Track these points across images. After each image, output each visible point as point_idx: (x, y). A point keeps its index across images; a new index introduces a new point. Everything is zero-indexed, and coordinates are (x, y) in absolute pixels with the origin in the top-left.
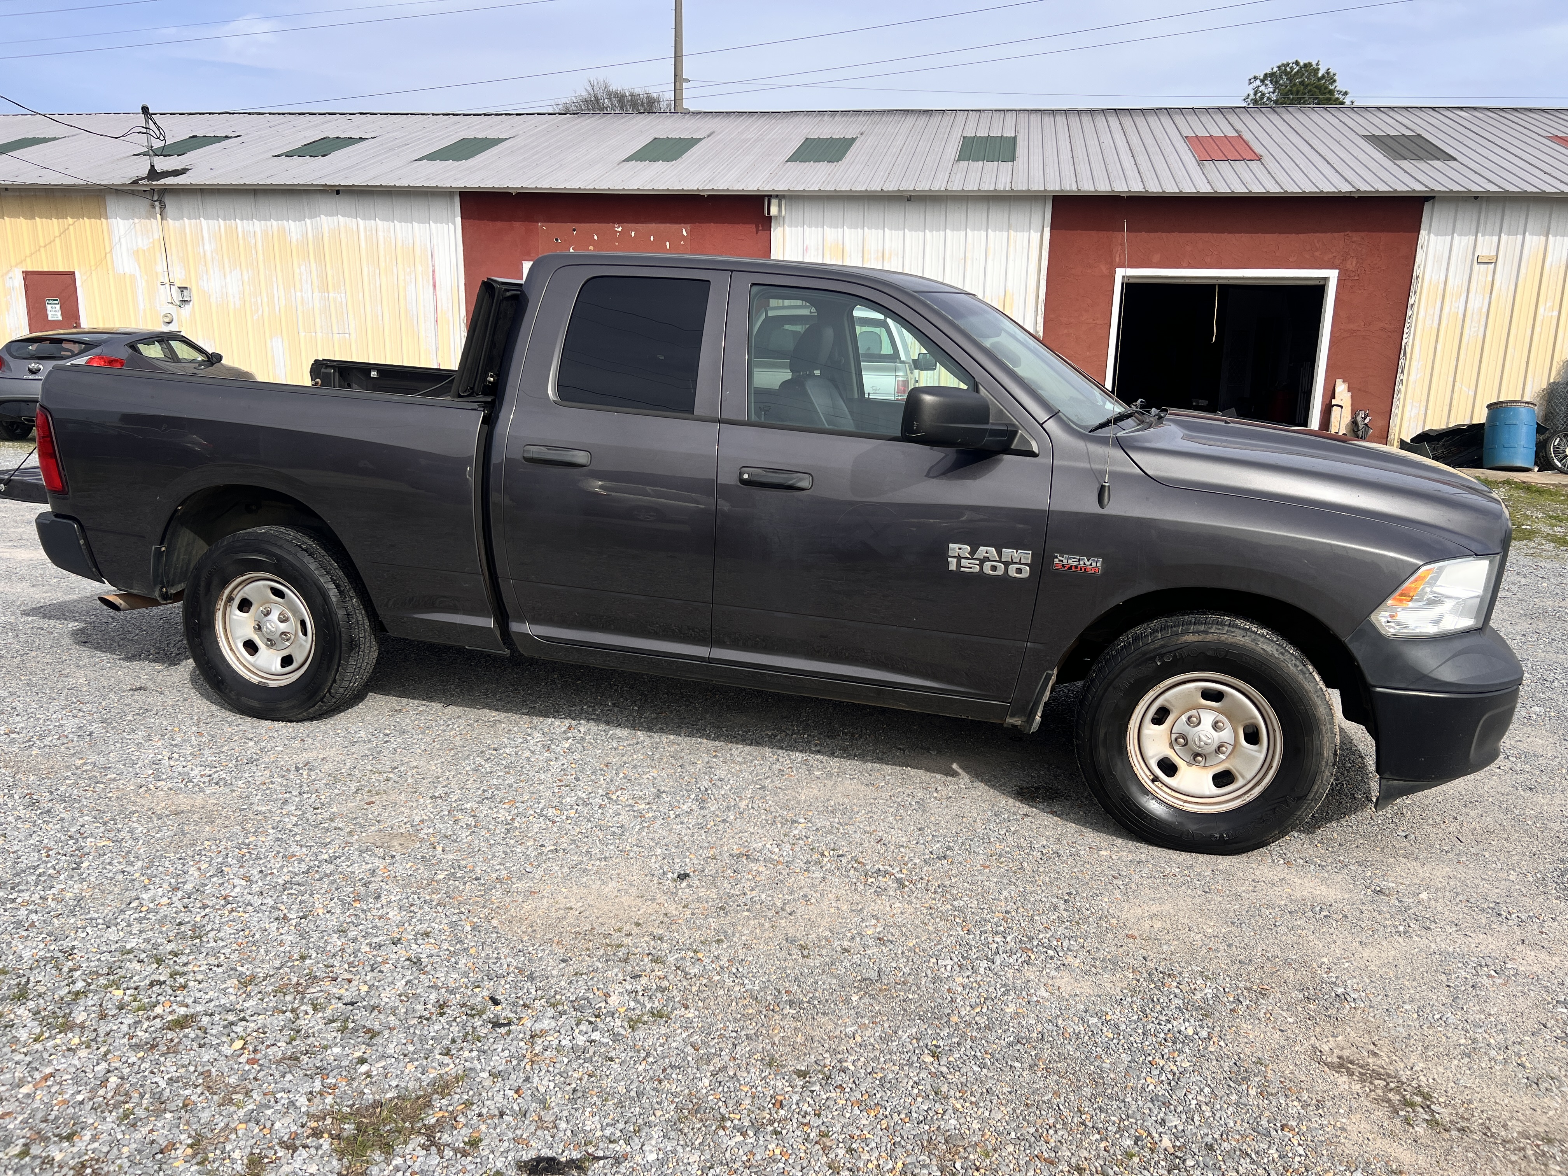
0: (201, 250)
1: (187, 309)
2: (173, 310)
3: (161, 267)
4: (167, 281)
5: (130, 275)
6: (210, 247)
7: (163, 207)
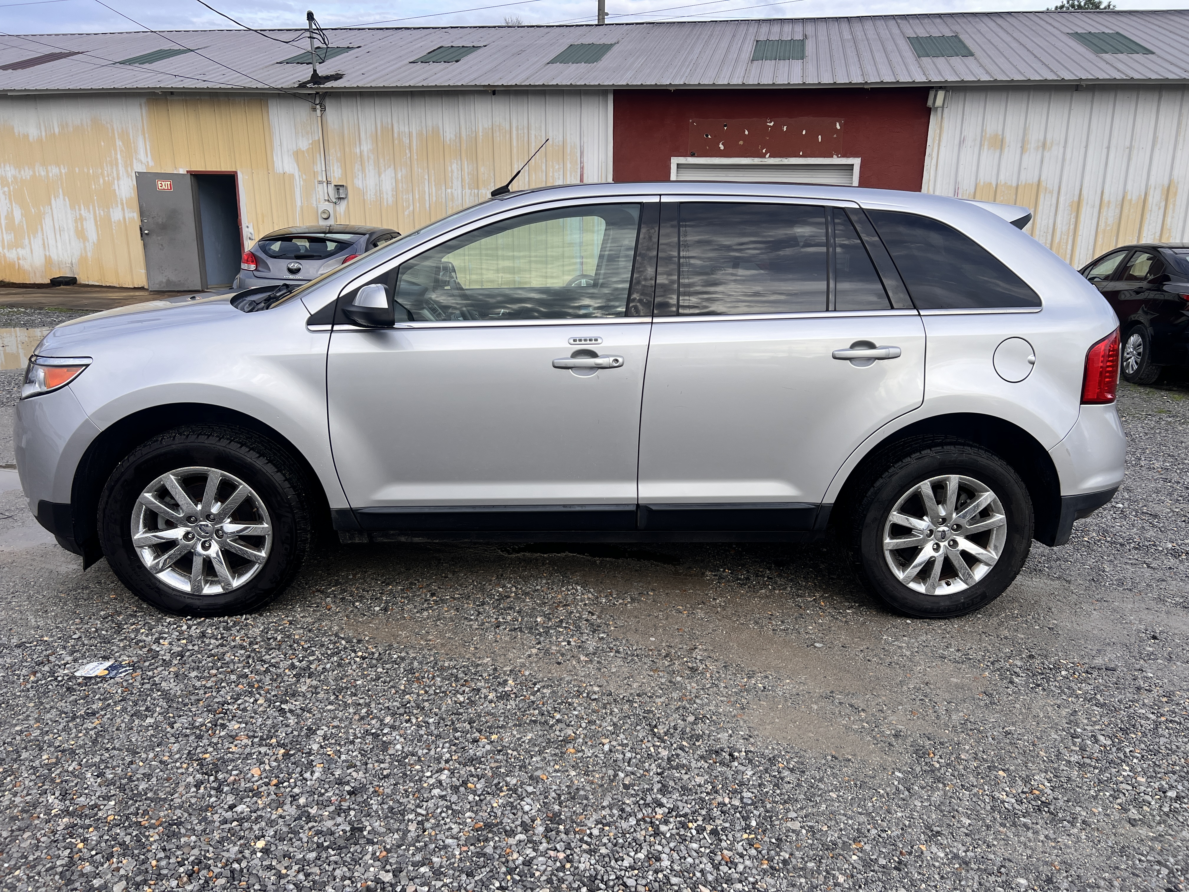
0: (358, 151)
1: (343, 204)
2: (329, 207)
3: (319, 167)
4: (325, 179)
5: (289, 175)
6: (366, 147)
7: (323, 110)
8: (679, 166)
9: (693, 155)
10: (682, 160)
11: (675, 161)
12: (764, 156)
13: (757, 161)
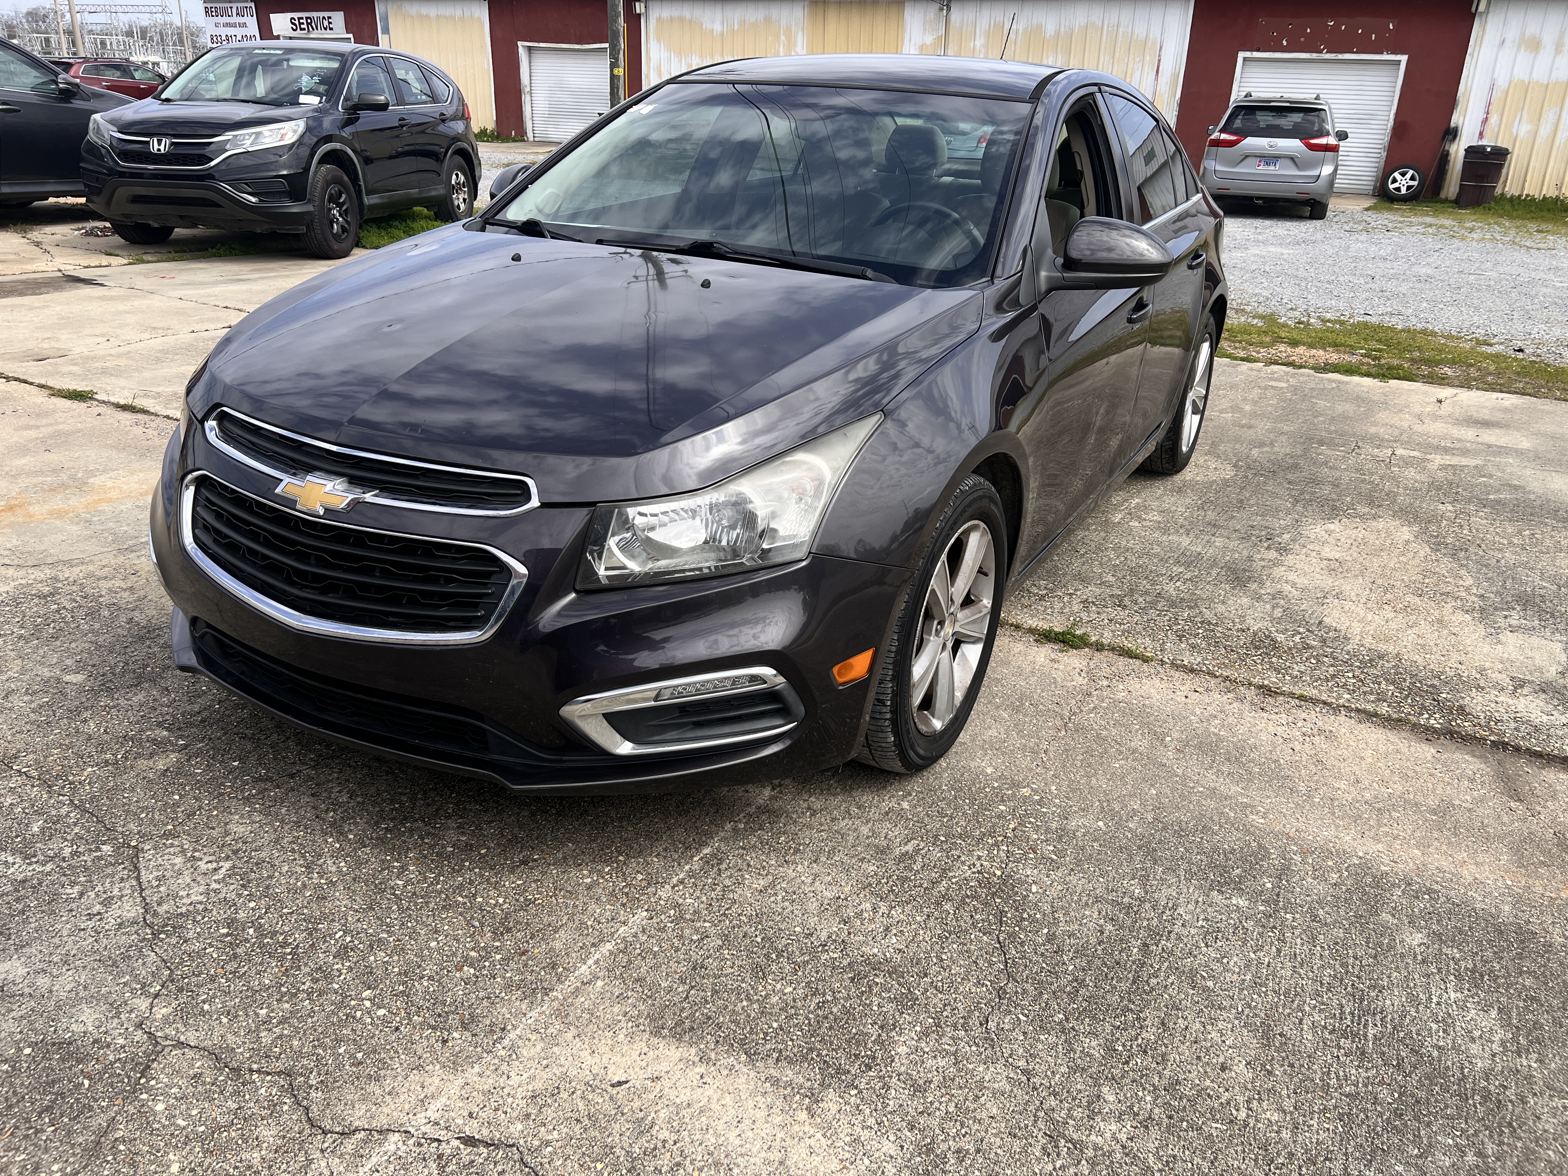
0: (972, 45)
6: (979, 42)
7: (949, 9)
8: (1245, 59)
9: (1258, 50)
10: (1248, 54)
11: (1241, 55)
12: (1321, 52)
13: (1314, 56)
